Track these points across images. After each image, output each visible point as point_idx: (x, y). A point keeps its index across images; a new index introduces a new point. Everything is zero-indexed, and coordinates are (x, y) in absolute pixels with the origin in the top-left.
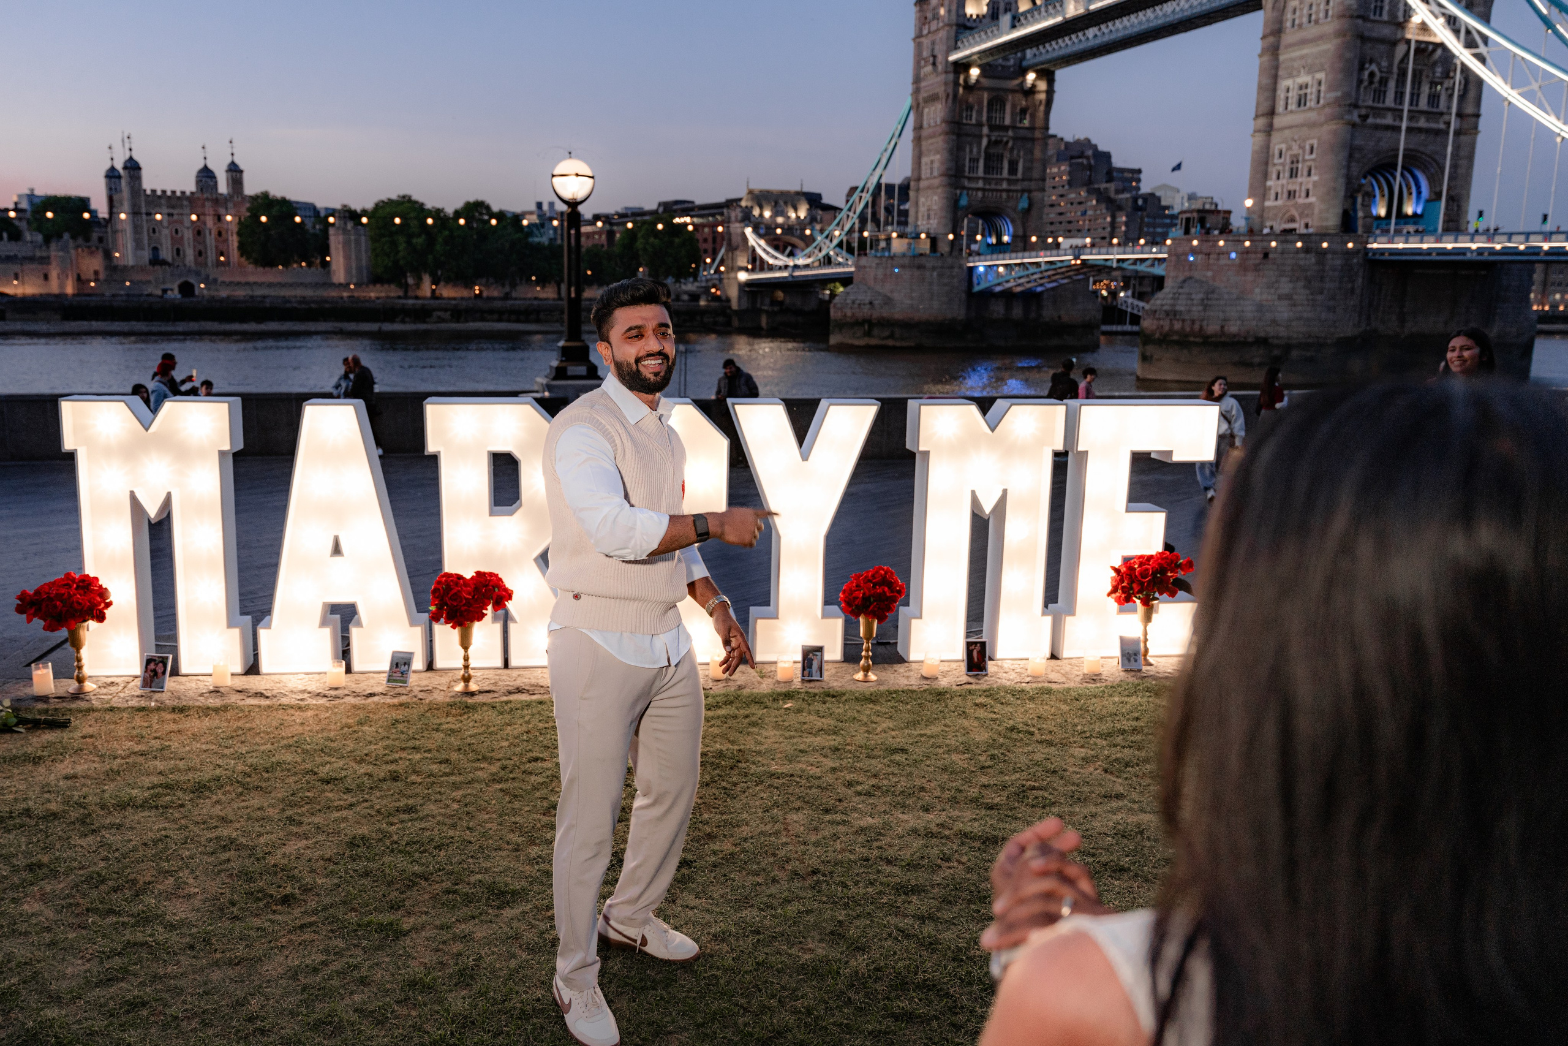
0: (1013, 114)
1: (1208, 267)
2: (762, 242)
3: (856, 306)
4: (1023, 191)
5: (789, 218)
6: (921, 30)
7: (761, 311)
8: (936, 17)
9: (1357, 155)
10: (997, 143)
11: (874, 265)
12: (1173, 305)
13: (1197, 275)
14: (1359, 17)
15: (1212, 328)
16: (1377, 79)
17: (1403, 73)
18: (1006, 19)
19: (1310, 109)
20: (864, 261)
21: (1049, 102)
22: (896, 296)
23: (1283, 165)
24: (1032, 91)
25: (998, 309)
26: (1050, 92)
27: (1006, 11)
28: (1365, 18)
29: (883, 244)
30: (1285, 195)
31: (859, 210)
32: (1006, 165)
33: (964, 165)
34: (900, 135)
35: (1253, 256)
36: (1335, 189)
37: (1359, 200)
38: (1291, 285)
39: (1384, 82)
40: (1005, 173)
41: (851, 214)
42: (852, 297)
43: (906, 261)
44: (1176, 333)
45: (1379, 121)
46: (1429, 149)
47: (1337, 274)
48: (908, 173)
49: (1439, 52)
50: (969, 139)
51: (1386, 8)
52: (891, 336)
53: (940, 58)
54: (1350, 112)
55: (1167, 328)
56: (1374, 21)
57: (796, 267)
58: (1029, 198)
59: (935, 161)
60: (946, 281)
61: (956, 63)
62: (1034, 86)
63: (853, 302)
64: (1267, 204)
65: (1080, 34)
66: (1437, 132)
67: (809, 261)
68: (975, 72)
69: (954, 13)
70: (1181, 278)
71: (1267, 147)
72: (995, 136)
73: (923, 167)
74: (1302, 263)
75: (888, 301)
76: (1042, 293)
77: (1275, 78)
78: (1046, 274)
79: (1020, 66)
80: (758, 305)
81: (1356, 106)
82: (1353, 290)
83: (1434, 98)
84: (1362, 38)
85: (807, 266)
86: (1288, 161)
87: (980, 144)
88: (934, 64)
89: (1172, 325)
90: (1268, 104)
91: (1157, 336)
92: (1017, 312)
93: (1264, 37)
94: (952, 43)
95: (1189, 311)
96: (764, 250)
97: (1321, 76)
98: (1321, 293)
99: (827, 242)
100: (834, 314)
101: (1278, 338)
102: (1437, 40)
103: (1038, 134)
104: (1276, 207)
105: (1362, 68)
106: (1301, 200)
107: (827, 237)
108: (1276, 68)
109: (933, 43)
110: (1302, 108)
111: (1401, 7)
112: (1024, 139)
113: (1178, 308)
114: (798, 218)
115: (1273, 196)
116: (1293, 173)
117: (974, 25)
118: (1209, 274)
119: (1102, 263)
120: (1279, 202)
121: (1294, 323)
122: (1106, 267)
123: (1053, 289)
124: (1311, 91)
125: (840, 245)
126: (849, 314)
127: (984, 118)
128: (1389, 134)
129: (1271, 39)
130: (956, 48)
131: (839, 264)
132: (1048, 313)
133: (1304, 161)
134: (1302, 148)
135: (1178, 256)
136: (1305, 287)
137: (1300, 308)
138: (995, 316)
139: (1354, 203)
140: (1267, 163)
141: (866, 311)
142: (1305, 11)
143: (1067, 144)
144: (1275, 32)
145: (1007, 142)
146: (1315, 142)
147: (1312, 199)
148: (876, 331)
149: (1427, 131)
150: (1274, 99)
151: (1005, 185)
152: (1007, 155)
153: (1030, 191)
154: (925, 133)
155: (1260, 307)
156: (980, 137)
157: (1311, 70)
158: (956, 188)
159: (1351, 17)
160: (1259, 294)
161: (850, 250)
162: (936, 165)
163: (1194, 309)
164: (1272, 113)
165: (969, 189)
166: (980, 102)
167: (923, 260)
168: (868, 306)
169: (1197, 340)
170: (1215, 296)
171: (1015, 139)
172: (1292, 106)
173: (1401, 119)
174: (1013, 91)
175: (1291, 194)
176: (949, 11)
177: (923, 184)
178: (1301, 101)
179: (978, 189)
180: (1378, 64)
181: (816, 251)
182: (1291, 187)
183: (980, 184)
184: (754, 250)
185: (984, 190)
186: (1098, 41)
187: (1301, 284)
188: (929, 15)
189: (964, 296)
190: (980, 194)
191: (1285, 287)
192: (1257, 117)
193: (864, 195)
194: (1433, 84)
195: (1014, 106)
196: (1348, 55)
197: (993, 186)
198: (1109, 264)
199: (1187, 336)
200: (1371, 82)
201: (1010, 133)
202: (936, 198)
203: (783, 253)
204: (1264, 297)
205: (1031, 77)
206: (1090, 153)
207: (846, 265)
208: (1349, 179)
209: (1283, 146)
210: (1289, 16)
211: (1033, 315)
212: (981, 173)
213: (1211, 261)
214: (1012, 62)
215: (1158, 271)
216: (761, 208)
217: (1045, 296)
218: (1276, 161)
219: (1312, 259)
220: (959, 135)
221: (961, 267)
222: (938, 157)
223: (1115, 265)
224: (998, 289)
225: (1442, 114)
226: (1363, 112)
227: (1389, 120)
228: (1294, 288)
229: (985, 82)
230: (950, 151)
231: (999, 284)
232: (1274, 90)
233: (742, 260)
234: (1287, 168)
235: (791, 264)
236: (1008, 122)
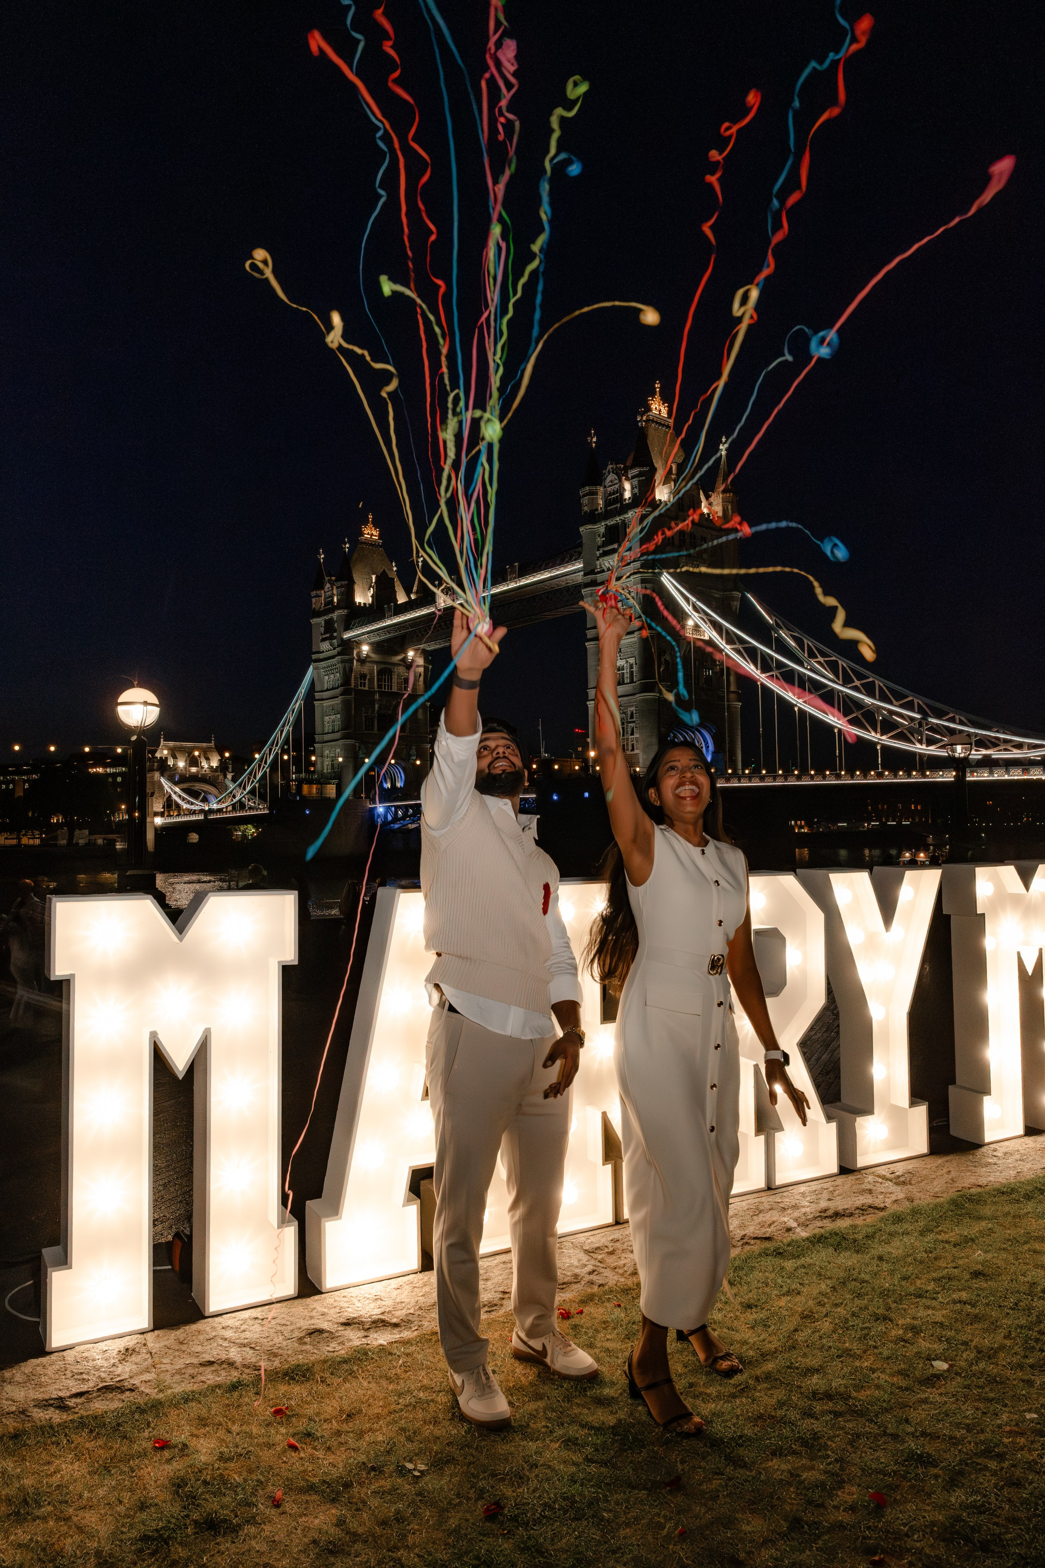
0: (398, 683)
2: (177, 789)
4: (412, 745)
5: (202, 768)
8: (330, 603)
10: (387, 705)
11: (286, 808)
18: (389, 608)
19: (628, 684)
20: (276, 804)
24: (412, 666)
25: (397, 843)
26: (428, 667)
27: (388, 602)
29: (293, 790)
33: (360, 724)
43: (315, 804)
46: (710, 716)
49: (710, 646)
50: (364, 703)
53: (334, 637)
57: (211, 811)
58: (417, 751)
59: (336, 720)
60: (350, 819)
61: (349, 640)
62: (413, 660)
66: (713, 704)
67: (219, 807)
68: (365, 648)
72: (385, 700)
79: (402, 646)
83: (708, 680)
85: (220, 811)
87: (372, 706)
88: (329, 641)
96: (180, 796)
97: (632, 661)
99: (240, 789)
102: (707, 638)
107: (240, 785)
109: (329, 623)
111: (680, 613)
114: (211, 768)
117: (362, 612)
124: (626, 671)
125: (252, 792)
127: (375, 686)
130: (347, 628)
131: (251, 808)
133: (628, 722)
146: (634, 708)
147: (636, 751)
154: (325, 696)
156: (372, 700)
158: (355, 742)
161: (262, 796)
162: (336, 723)
165: (366, 743)
166: (372, 673)
174: (398, 665)
176: (341, 599)
181: (231, 797)
184: (170, 796)
188: (324, 601)
189: (368, 833)
193: (272, 748)
194: (707, 669)
195: (399, 677)
200: (667, 667)
202: (337, 750)
203: (196, 798)
205: (411, 654)
207: (259, 808)
216: (175, 757)
221: (363, 808)
222: (339, 716)
224: (397, 826)
229: (374, 656)
230: (349, 711)
233: (158, 806)
235: (206, 808)
236: (395, 689)
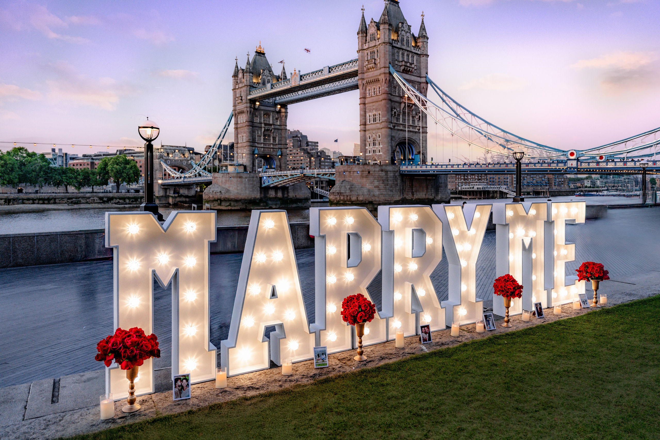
0: (273, 120)
1: (350, 176)
2: (169, 167)
3: (214, 193)
4: (279, 148)
5: (181, 157)
6: (235, 86)
7: (169, 196)
8: (241, 82)
9: (393, 139)
10: (268, 130)
11: (221, 177)
12: (340, 190)
13: (347, 179)
14: (389, 94)
15: (354, 198)
16: (397, 114)
17: (404, 113)
18: (269, 85)
19: (377, 123)
20: (216, 175)
21: (286, 117)
22: (231, 189)
23: (371, 141)
24: (279, 112)
25: (272, 194)
26: (286, 112)
27: (268, 82)
28: (391, 95)
29: (224, 168)
30: (372, 152)
31: (212, 155)
32: (272, 139)
33: (255, 138)
34: (229, 126)
35: (365, 172)
36: (388, 150)
37: (396, 153)
38: (378, 183)
39: (399, 115)
40: (272, 142)
41: (209, 156)
42: (212, 190)
43: (235, 175)
44: (342, 200)
45: (398, 128)
46: (414, 138)
47: (392, 178)
48: (233, 140)
49: (414, 107)
50: (257, 128)
51: (397, 92)
52: (230, 205)
53: (243, 98)
54: (390, 125)
55: (338, 199)
56: (394, 96)
57: (185, 178)
58: (281, 151)
59: (244, 137)
60: (251, 182)
61: (251, 100)
62: (280, 110)
63: (213, 192)
64: (367, 154)
65: (296, 93)
66: (416, 132)
67: (191, 175)
68: (258, 103)
69: (248, 81)
70: (341, 181)
71: (365, 135)
72: (267, 127)
73: (239, 138)
74: (381, 175)
75: (228, 191)
76: (288, 187)
77: (365, 112)
78: (290, 180)
79: (275, 103)
80: (168, 194)
81: (392, 123)
82: (397, 185)
83: (413, 121)
84: (390, 100)
85: (190, 177)
86: (372, 140)
87: (261, 130)
88: (241, 100)
89: (340, 197)
90: (364, 120)
91: (335, 202)
92: (280, 195)
93: (360, 98)
94: (249, 92)
95: (346, 192)
97: (380, 112)
98: (388, 185)
99: (199, 167)
100: (205, 197)
101: (375, 201)
102: (413, 103)
103: (283, 127)
104: (370, 156)
105: (392, 111)
106: (378, 154)
108: (365, 109)
109: (241, 92)
110: (375, 123)
111: (401, 91)
112: (278, 129)
113: (341, 191)
114: (185, 158)
115: (368, 152)
116: (374, 144)
117: (256, 86)
118: (351, 179)
119: (311, 175)
120: (371, 154)
121: (380, 196)
122: (312, 177)
123: (292, 185)
124: (377, 117)
125: (205, 169)
126: (211, 196)
127: (262, 121)
128: (402, 132)
129: (363, 99)
130: (250, 94)
131: (204, 176)
132: (291, 194)
133: (377, 140)
134: (376, 136)
135: (340, 172)
136: (382, 183)
137: (381, 191)
138: (271, 196)
139: (394, 155)
140: (365, 141)
141: (218, 196)
142: (373, 91)
143: (291, 132)
144: (363, 97)
145: (271, 130)
146: (380, 134)
147: (381, 153)
148: (223, 203)
149: (413, 132)
150: (365, 119)
151: (272, 146)
152: (272, 135)
153: (281, 149)
154: (239, 126)
155: (369, 191)
156: (261, 127)
157: (376, 110)
158: (253, 147)
159: (387, 93)
160: (368, 186)
161: (210, 171)
162: (244, 138)
163: (347, 191)
164: (365, 124)
165: (258, 147)
167: (242, 175)
168: (219, 193)
169: (349, 203)
170: (354, 187)
171: (274, 129)
172: (372, 122)
173: (405, 128)
175: (374, 151)
176: (246, 80)
177: (239, 145)
178: (375, 120)
179: (262, 147)
180: (396, 109)
181: (194, 171)
182: (374, 149)
183: (262, 145)
184: (165, 170)
185: (264, 148)
186: (303, 96)
187: (381, 182)
188: (239, 81)
189: (259, 188)
190: (262, 149)
191: (376, 183)
192: (360, 125)
193: (214, 148)
194: (413, 117)
195: (273, 117)
196: (388, 106)
197: (267, 147)
198: (314, 175)
199: (345, 201)
200: (395, 115)
201: (273, 127)
202: (245, 150)
203: (179, 171)
204: (370, 187)
205: (278, 107)
206: (299, 135)
207: (208, 177)
208: (392, 148)
209: (370, 135)
210: (368, 92)
211: (286, 196)
212: (262, 141)
213: (351, 174)
214: (271, 101)
215: (332, 178)
217: (290, 188)
218: (368, 140)
219: (384, 173)
220: (253, 127)
221: (257, 177)
223: (316, 176)
224: (272, 185)
225: (416, 126)
226: (394, 125)
227: (401, 128)
228: (379, 184)
229: (262, 108)
230: (250, 133)
231: (272, 184)
232: (365, 116)
233: (160, 175)
234: (372, 142)
235: (183, 176)
236: (271, 122)
